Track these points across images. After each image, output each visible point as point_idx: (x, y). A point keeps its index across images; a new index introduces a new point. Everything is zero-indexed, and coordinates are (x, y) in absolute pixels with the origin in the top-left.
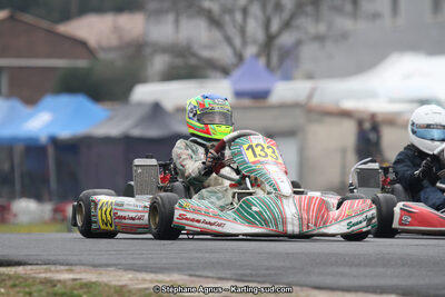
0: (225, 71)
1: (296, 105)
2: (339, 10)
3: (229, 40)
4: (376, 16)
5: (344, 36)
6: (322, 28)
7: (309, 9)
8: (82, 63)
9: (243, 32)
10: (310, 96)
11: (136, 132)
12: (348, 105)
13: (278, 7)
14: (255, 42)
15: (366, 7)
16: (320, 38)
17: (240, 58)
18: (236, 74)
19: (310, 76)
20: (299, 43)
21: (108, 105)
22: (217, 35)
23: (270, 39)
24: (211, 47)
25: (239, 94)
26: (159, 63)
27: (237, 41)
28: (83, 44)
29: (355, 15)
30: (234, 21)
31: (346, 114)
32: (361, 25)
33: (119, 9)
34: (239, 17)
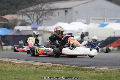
0: (30, 25)
1: (42, 30)
2: (49, 15)
3: (31, 19)
4: (55, 16)
5: (50, 19)
6: (46, 18)
7: (45, 14)
8: (6, 23)
9: (33, 18)
10: (44, 29)
11: (15, 34)
12: (50, 30)
13: (39, 14)
14: (35, 20)
15: (54, 14)
16: (46, 19)
17: (33, 22)
18: (32, 25)
19: (44, 26)
20: (43, 20)
21: (10, 30)
22: (29, 18)
23: (38, 19)
24: (28, 20)
25: (32, 28)
26: (19, 23)
27: (32, 20)
28: (7, 19)
29: (52, 15)
30: (32, 16)
31: (50, 32)
32: (53, 17)
33: (13, 14)
34: (33, 16)
